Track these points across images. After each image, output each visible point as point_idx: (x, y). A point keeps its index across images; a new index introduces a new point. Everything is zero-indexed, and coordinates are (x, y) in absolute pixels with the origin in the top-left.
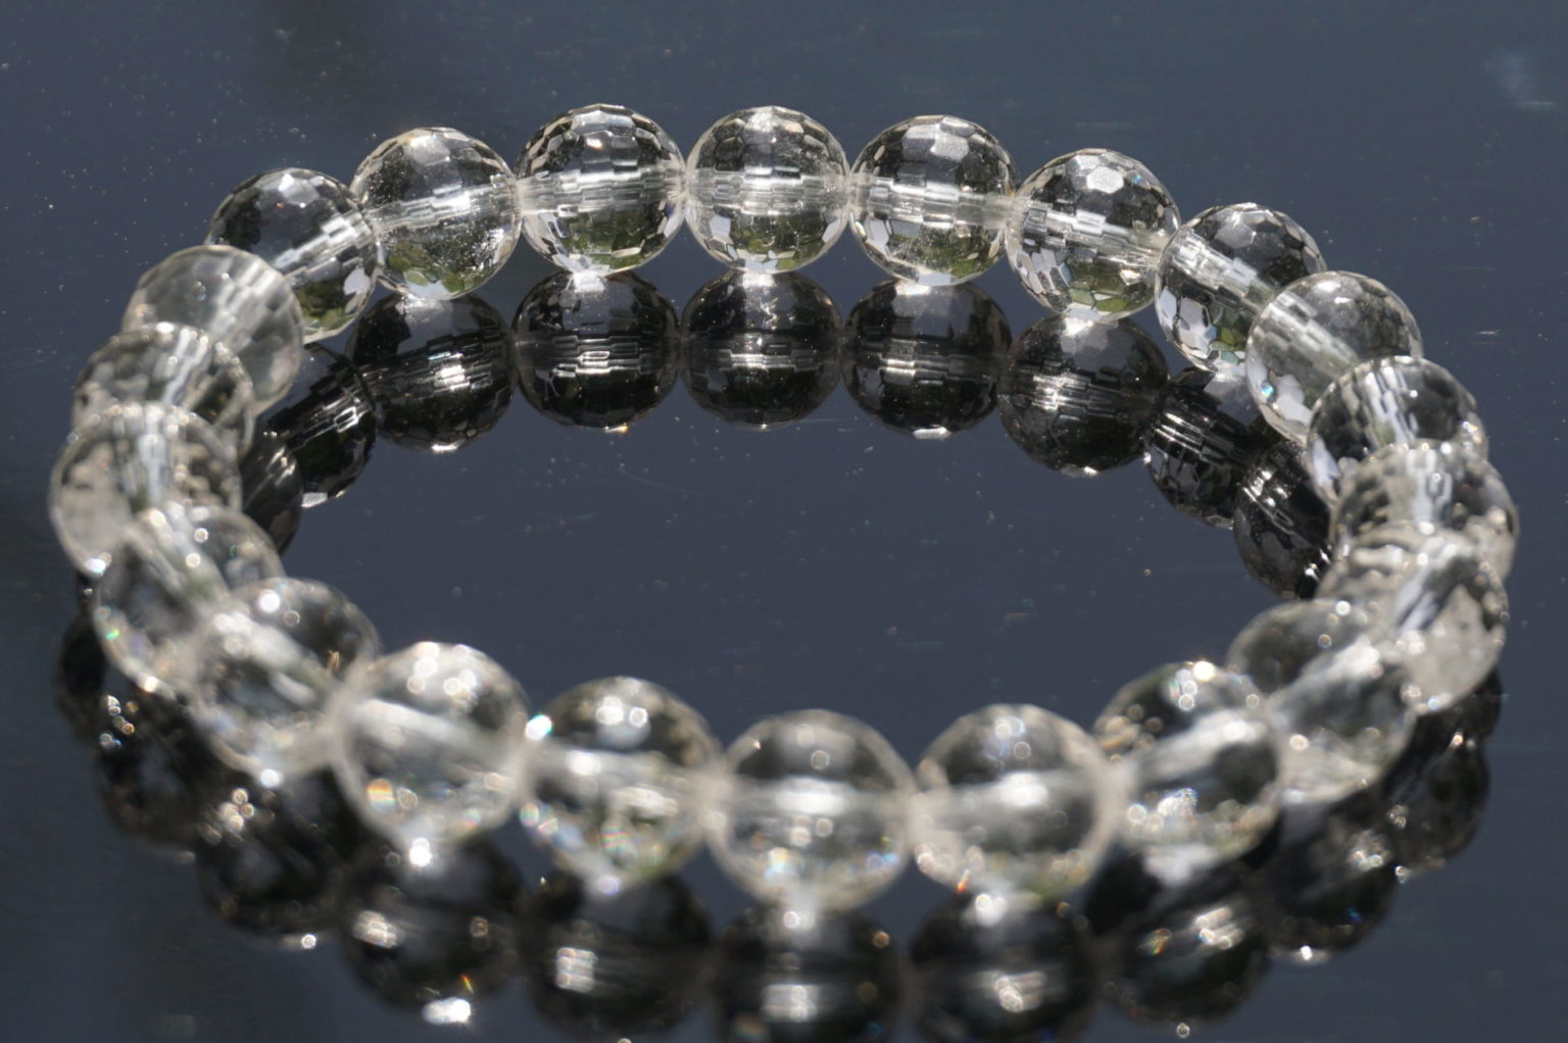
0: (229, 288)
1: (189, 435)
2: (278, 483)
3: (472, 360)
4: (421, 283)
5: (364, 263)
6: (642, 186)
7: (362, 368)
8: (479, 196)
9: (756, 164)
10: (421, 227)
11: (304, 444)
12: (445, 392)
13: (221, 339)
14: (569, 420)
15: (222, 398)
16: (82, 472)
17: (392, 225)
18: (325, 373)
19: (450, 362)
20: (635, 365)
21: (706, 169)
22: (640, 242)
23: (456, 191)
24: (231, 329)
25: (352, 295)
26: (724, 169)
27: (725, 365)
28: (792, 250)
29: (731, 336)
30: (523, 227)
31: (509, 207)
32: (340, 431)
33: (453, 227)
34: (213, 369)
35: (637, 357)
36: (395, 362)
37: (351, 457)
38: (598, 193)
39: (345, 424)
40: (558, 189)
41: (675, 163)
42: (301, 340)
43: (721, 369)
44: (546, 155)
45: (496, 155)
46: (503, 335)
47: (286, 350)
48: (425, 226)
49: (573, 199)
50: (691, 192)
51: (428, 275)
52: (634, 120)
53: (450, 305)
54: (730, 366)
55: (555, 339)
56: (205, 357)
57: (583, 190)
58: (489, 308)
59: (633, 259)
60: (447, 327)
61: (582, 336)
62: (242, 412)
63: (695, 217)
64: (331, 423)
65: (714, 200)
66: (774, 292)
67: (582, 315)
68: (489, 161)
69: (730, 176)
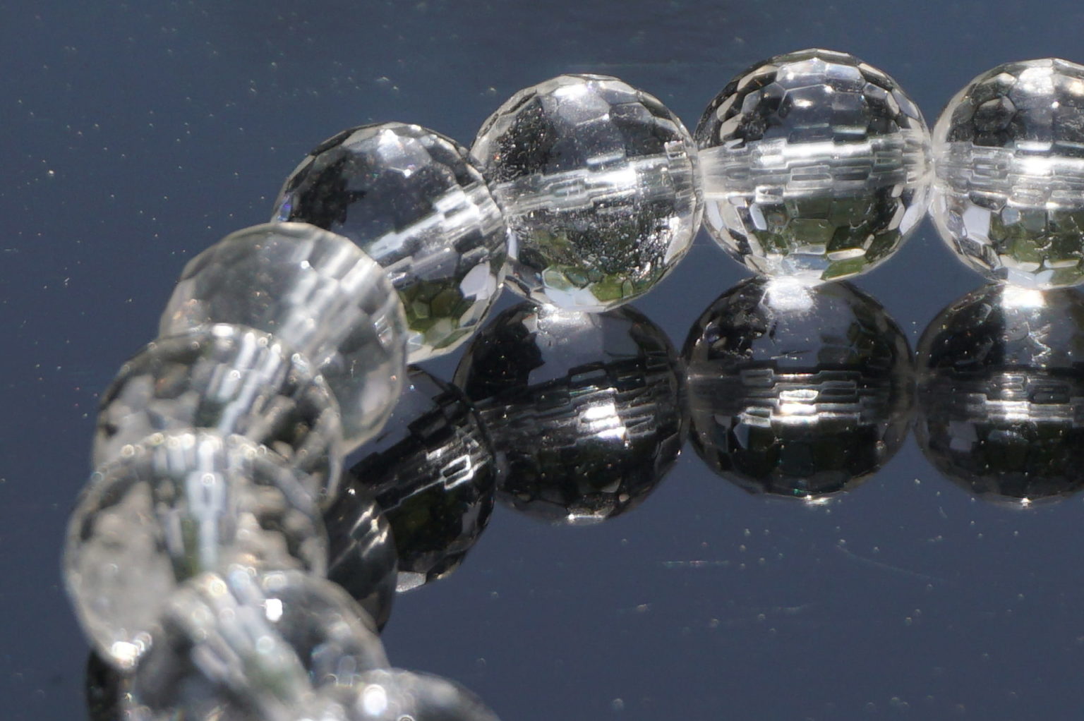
0: (308, 281)
1: (259, 477)
2: (365, 554)
3: (631, 398)
4: (563, 287)
5: (490, 255)
6: (872, 164)
7: (478, 403)
8: (648, 170)
9: (1030, 138)
10: (566, 209)
11: (399, 504)
12: (591, 441)
13: (298, 349)
14: (758, 486)
15: (301, 428)
16: (110, 523)
17: (530, 205)
18: (428, 407)
19: (601, 399)
20: (850, 412)
21: (959, 143)
22: (864, 240)
23: (617, 161)
24: (308, 338)
25: (472, 299)
26: (984, 143)
27: (975, 415)
28: (1075, 257)
29: (987, 377)
30: (705, 216)
31: (686, 187)
32: (448, 487)
33: (610, 211)
34: (288, 389)
35: (856, 401)
36: (525, 397)
37: (459, 526)
38: (810, 171)
39: (455, 479)
40: (755, 165)
41: (917, 132)
42: (404, 358)
43: (970, 421)
44: (740, 117)
45: (671, 114)
46: (673, 365)
47: (384, 368)
48: (572, 208)
49: (775, 179)
50: (938, 175)
51: (574, 276)
52: (862, 72)
53: (598, 320)
54: (985, 417)
55: (743, 372)
56: (276, 373)
57: (791, 167)
58: (654, 327)
59: (854, 261)
60: (596, 350)
61: (779, 370)
62: (327, 451)
63: (944, 208)
64: (437, 475)
65: (969, 186)
66: (1045, 317)
67: (779, 341)
68: (660, 122)
69: (992, 153)
